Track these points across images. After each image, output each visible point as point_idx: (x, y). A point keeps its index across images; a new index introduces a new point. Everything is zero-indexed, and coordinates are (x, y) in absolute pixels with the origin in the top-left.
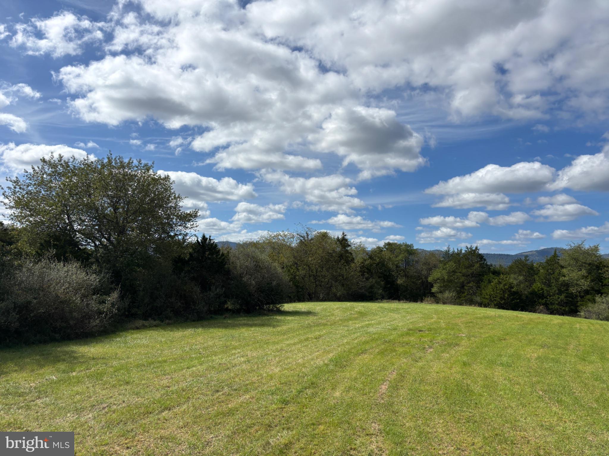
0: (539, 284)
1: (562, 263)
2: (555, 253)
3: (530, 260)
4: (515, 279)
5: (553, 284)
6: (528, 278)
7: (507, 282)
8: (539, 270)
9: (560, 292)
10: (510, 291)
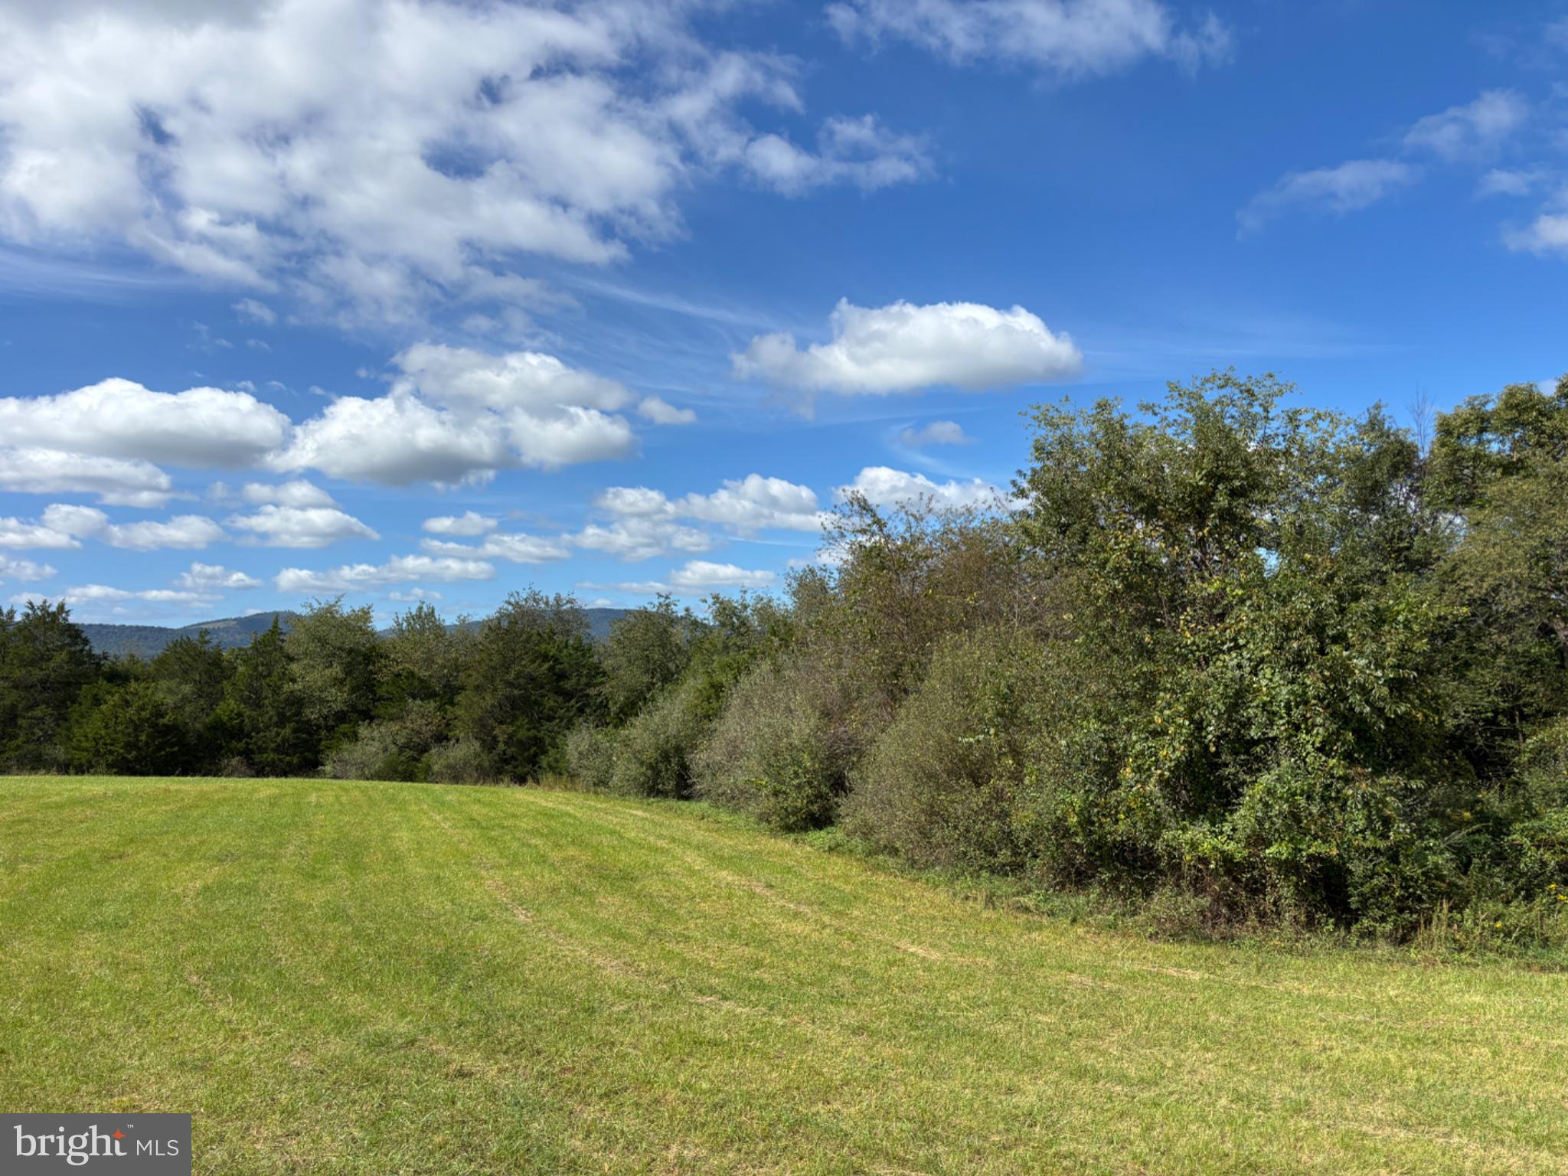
0: (232, 701)
1: (290, 649)
2: (276, 626)
3: (215, 642)
4: (170, 691)
5: (266, 702)
6: (205, 688)
7: (146, 699)
8: (235, 668)
9: (283, 720)
10: (154, 726)
